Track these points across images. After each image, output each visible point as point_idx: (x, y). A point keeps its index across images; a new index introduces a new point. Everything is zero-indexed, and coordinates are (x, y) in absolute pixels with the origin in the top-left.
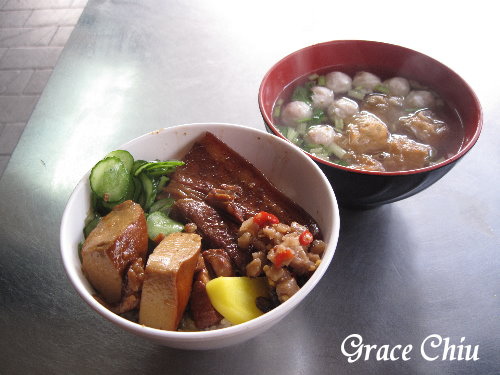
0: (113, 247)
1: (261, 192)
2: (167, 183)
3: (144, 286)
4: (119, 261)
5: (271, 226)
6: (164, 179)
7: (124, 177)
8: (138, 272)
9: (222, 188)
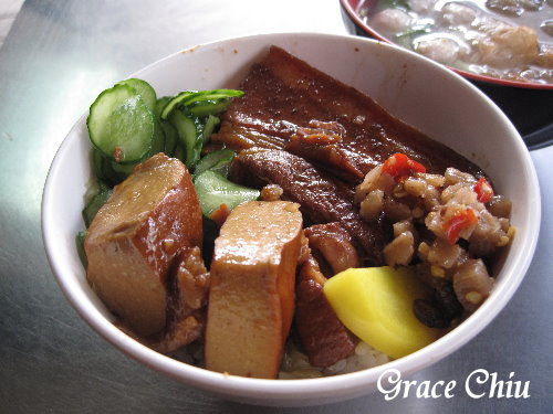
0: (144, 231)
1: (378, 129)
2: (217, 128)
3: (213, 297)
4: (159, 256)
5: (416, 177)
6: (213, 120)
7: (146, 118)
8: (197, 273)
9: (313, 127)
